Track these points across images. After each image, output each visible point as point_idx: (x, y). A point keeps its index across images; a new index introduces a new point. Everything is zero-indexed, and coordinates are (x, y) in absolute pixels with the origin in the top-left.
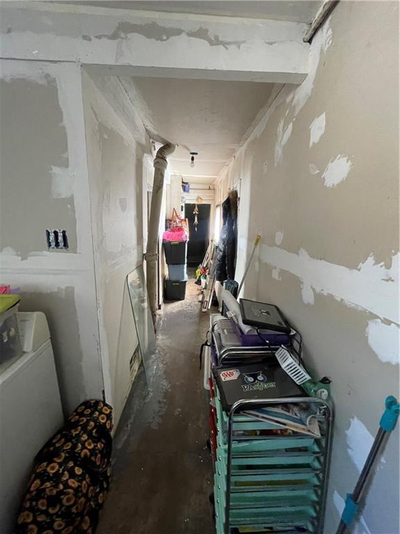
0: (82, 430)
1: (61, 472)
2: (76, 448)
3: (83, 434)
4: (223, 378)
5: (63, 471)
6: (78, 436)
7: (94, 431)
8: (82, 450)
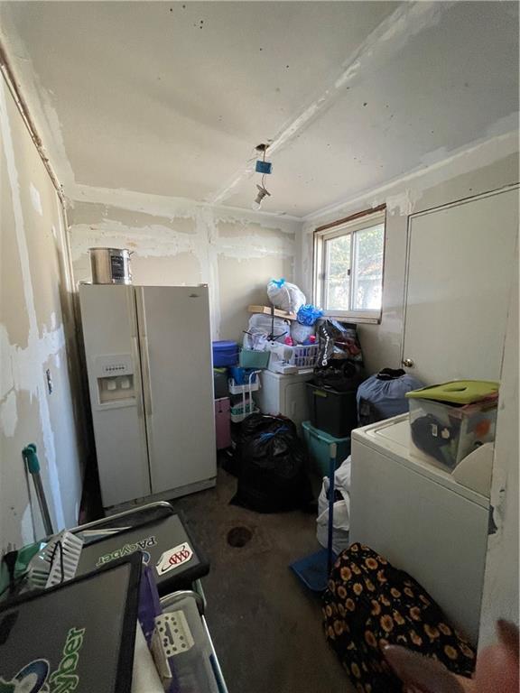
0: (414, 621)
1: (362, 566)
2: (385, 597)
3: (407, 621)
4: (188, 548)
5: (362, 569)
6: (405, 613)
7: (405, 640)
8: (380, 603)
